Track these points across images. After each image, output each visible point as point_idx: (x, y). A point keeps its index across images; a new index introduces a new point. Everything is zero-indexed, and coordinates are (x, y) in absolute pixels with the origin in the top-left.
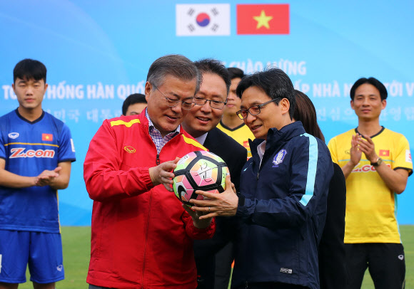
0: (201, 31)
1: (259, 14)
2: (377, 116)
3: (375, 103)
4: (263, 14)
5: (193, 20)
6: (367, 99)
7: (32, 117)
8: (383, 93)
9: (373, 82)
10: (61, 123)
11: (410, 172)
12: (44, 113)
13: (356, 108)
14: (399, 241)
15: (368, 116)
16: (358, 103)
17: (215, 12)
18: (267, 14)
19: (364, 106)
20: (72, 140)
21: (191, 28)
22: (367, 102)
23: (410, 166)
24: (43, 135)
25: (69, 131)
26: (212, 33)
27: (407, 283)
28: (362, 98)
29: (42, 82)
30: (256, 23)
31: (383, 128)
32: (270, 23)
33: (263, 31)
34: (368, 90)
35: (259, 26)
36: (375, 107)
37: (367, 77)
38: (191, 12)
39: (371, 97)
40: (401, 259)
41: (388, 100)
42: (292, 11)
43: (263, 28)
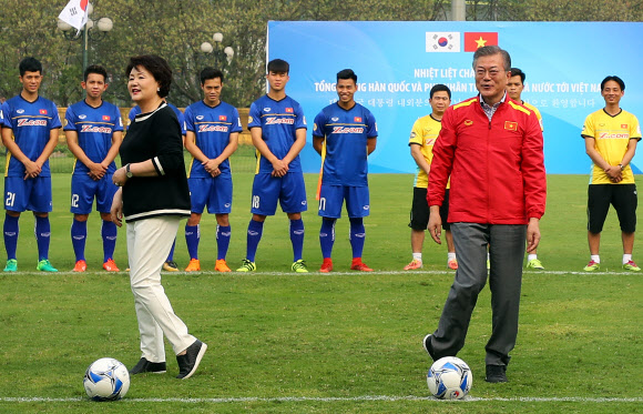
0: (441, 49)
1: (478, 39)
2: (618, 102)
3: (616, 93)
4: (481, 38)
5: (436, 42)
6: (612, 90)
8: (622, 86)
9: (616, 79)
13: (605, 97)
14: (634, 183)
15: (612, 102)
16: (606, 93)
17: (451, 37)
18: (483, 39)
19: (610, 95)
21: (435, 47)
22: (612, 93)
26: (449, 51)
28: (609, 89)
30: (477, 44)
31: (621, 110)
32: (485, 44)
34: (612, 84)
35: (479, 46)
36: (617, 96)
37: (612, 76)
38: (435, 37)
39: (615, 90)
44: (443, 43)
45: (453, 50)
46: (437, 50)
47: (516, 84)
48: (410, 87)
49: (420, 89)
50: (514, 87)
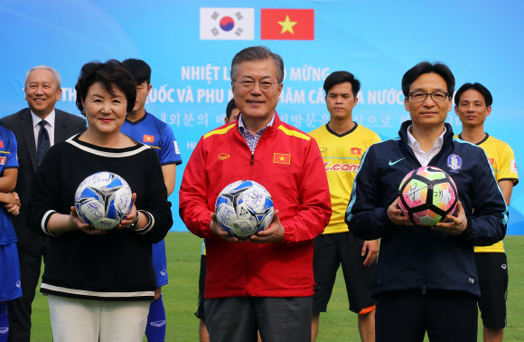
1: (283, 20)
2: (482, 123)
3: (479, 109)
4: (287, 19)
5: (216, 24)
6: (471, 105)
7: (134, 118)
8: (488, 99)
9: (478, 87)
10: (165, 125)
11: (515, 182)
12: (146, 114)
14: (503, 251)
15: (472, 122)
16: (463, 109)
17: (239, 16)
18: (291, 20)
19: (468, 112)
20: (175, 143)
21: (215, 32)
22: (472, 108)
23: (515, 176)
24: (145, 136)
25: (172, 133)
26: (236, 38)
27: (509, 293)
28: (467, 103)
29: (145, 85)
30: (281, 27)
31: (487, 136)
32: (294, 28)
33: (287, 36)
34: (473, 95)
35: (283, 31)
36: (480, 114)
37: (472, 83)
38: (215, 16)
39: (476, 104)
40: (504, 268)
41: (492, 106)
42: (317, 15)
43: (287, 32)
44: (227, 25)
45: (243, 37)
46: (218, 37)
47: (344, 96)
48: (174, 96)
49: (190, 98)
50: (340, 99)
